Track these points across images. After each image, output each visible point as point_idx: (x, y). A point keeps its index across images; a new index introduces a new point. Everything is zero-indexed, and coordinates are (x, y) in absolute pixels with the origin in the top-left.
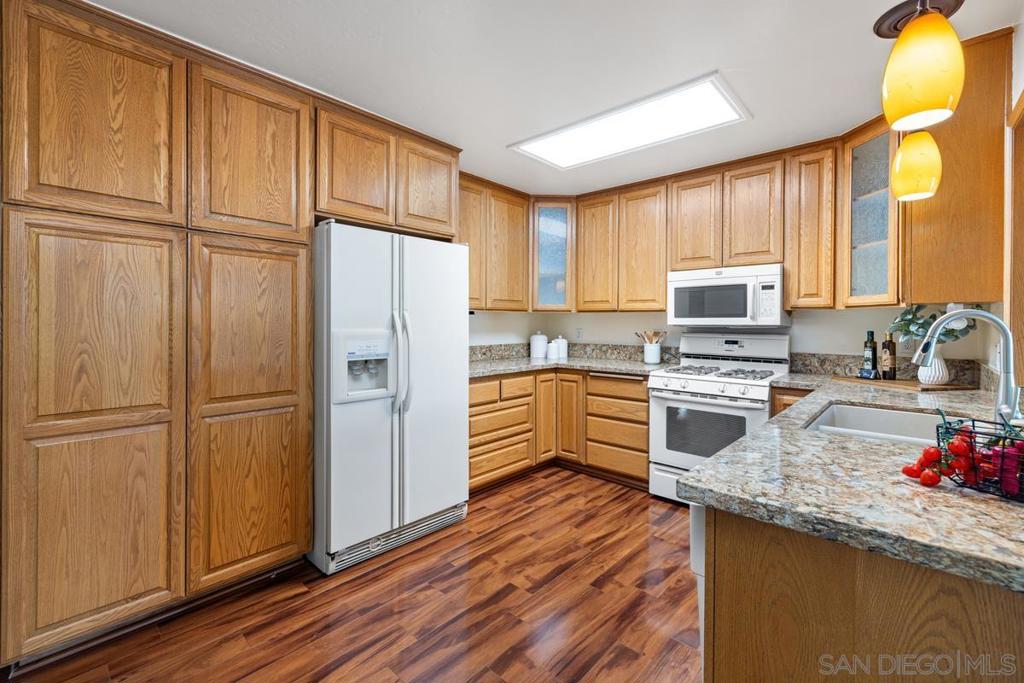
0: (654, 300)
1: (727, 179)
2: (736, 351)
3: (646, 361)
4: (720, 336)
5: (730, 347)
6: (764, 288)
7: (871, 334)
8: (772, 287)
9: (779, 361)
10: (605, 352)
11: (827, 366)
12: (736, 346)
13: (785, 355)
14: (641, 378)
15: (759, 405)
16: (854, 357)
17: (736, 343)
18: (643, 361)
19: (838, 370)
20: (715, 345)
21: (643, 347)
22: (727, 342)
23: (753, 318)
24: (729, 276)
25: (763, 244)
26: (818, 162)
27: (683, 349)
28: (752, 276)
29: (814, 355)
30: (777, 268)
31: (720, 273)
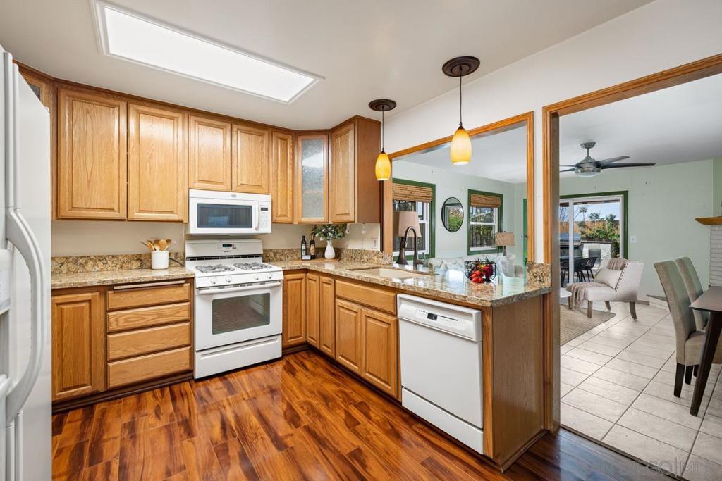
0: (172, 212)
1: (235, 129)
2: (231, 252)
3: (153, 267)
4: (219, 241)
5: (227, 249)
6: (262, 209)
7: (304, 237)
8: (266, 209)
9: (257, 256)
10: (84, 265)
11: (278, 256)
12: (231, 248)
13: (261, 252)
14: (183, 282)
15: (278, 283)
16: (289, 250)
17: (230, 246)
18: (150, 268)
19: (282, 258)
20: (216, 249)
21: (150, 255)
22: (224, 246)
23: (256, 229)
24: (240, 199)
25: (258, 181)
26: (286, 140)
27: (189, 253)
28: (256, 201)
29: (271, 250)
30: (269, 197)
31: (235, 196)
